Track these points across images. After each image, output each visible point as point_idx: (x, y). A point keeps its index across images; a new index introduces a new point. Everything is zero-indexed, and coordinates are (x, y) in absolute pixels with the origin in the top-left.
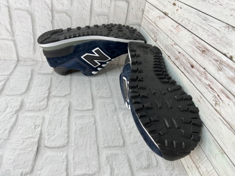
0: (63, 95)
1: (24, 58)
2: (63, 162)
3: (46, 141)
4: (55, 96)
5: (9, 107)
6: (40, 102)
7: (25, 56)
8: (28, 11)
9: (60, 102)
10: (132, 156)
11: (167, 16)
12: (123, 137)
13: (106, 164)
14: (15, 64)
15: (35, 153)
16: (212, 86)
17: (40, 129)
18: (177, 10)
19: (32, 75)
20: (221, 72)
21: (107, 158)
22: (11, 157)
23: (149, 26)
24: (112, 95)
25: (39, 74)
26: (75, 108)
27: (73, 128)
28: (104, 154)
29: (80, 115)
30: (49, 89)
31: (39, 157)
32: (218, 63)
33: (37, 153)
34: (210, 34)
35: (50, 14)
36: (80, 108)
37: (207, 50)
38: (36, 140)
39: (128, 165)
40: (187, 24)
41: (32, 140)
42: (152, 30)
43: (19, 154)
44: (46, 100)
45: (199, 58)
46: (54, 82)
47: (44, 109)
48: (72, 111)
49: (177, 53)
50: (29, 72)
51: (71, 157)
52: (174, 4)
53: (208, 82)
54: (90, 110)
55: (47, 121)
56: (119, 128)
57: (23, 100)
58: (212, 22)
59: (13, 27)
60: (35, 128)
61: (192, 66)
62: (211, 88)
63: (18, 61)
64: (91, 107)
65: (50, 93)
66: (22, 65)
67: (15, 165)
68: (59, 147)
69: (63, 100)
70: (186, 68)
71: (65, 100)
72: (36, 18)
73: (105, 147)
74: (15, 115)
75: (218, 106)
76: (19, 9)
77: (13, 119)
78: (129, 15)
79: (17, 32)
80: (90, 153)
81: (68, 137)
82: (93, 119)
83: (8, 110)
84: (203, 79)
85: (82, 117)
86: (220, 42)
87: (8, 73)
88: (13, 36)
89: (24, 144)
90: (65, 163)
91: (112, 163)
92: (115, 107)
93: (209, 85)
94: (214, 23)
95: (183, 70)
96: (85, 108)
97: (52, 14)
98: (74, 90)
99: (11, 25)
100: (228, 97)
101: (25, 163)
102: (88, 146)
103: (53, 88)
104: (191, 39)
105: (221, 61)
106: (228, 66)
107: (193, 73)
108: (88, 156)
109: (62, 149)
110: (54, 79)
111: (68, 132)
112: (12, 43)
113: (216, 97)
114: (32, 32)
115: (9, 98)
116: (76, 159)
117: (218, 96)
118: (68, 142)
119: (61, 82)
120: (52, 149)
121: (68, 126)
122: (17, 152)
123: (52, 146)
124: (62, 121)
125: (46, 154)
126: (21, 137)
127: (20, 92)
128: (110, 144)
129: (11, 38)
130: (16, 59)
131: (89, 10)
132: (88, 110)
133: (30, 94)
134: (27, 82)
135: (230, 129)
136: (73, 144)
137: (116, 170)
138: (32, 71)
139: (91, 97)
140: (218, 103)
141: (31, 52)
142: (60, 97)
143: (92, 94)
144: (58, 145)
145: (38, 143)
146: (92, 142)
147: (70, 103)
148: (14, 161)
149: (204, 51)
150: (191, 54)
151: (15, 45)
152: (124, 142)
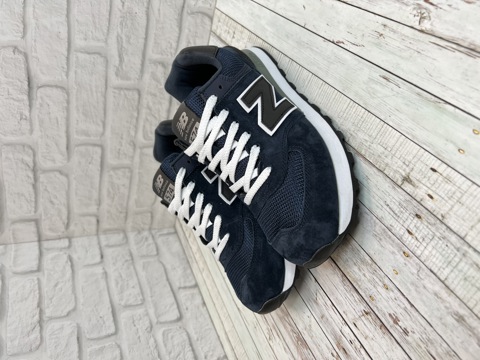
0: (65, 313)
4: (51, 318)
6: (28, 335)
9: (62, 328)
24: (144, 299)
25: (16, 273)
26: (88, 336)
29: (97, 347)
30: (39, 305)
36: (95, 335)
44: (38, 329)
46: (45, 289)
47: (38, 348)
48: (84, 343)
54: (112, 335)
64: (112, 330)
65: (41, 312)
69: (66, 323)
71: (69, 322)
75: (271, 341)
82: (117, 352)
85: (101, 350)
92: (151, 322)
96: (104, 333)
98: (81, 300)
103: (46, 302)
110: (44, 281)
119: (56, 285)
132: (109, 336)
133: (9, 320)
139: (111, 310)
140: (271, 337)
142: (60, 317)
143: (111, 302)
147: (79, 328)
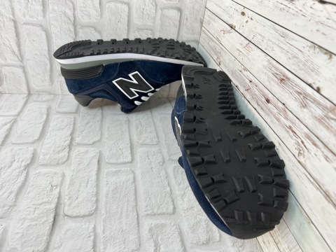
0: (91, 142)
1: (37, 91)
2: (90, 237)
3: (66, 208)
4: (79, 144)
5: (16, 161)
6: (59, 153)
7: (38, 89)
8: (41, 26)
9: (87, 152)
10: (185, 227)
11: (233, 30)
12: (173, 201)
13: (149, 239)
14: (25, 100)
15: (51, 224)
16: (294, 129)
17: (58, 190)
18: (247, 22)
19: (48, 115)
20: (305, 110)
21: (150, 230)
22: (18, 231)
23: (210, 43)
24: (159, 142)
25: (58, 112)
26: (107, 161)
27: (104, 189)
28: (147, 224)
29: (114, 170)
30: (71, 134)
31: (57, 230)
32: (302, 96)
33: (53, 225)
34: (290, 56)
35: (72, 30)
36: (113, 161)
37: (287, 78)
38: (53, 206)
39: (179, 239)
40: (260, 41)
41: (48, 207)
42: (214, 49)
43: (29, 226)
44: (67, 150)
45: (276, 88)
46: (78, 125)
47: (64, 163)
48: (103, 165)
49: (248, 82)
50: (44, 111)
51: (99, 230)
52: (243, 14)
53: (288, 124)
54: (128, 162)
55: (68, 179)
56: (168, 189)
57: (35, 150)
58: (293, 39)
59: (22, 48)
60: (52, 190)
61: (268, 101)
62: (293, 131)
63: (29, 94)
64: (129, 159)
65: (72, 139)
66: (35, 101)
67: (23, 241)
68: (84, 216)
69: (91, 149)
70: (260, 103)
71: (93, 149)
72: (53, 36)
73: (147, 215)
74: (25, 173)
75: (302, 157)
76: (29, 24)
77: (22, 178)
78: (181, 28)
79: (27, 55)
80: (126, 223)
81: (97, 201)
82: (131, 176)
83: (15, 165)
84: (282, 119)
85: (117, 173)
86: (303, 67)
87: (16, 112)
88: (22, 61)
89: (36, 212)
90: (92, 238)
91: (157, 237)
92: (163, 158)
93: (290, 128)
94: (296, 40)
95: (256, 106)
96: (121, 161)
97: (75, 30)
98: (106, 135)
99: (19, 46)
100: (315, 145)
101: (37, 238)
102: (124, 214)
103: (77, 133)
104: (266, 63)
105: (305, 94)
106: (315, 101)
107: (270, 110)
108: (124, 228)
109: (89, 218)
110: (79, 120)
111: (97, 194)
112: (20, 71)
113: (299, 145)
114: (47, 55)
115: (16, 148)
116: (107, 232)
117: (302, 142)
118: (96, 209)
119: (87, 123)
120: (74, 219)
121: (97, 186)
122: (27, 224)
123: (74, 214)
124: (88, 179)
125: (66, 225)
126: (33, 202)
127: (31, 139)
128: (155, 211)
129: (18, 63)
130: (27, 92)
131: (126, 23)
132: (125, 163)
133: (46, 141)
134: (41, 125)
135: (318, 189)
136: (103, 212)
137: (162, 246)
138: (49, 110)
139: (129, 145)
140: (302, 152)
141: (47, 83)
142: (87, 145)
143: (130, 139)
144: (82, 213)
145: (56, 210)
146: (130, 209)
147: (100, 154)
148: (23, 235)
149: (283, 80)
150: (266, 84)
151: (25, 72)
152: (174, 208)
